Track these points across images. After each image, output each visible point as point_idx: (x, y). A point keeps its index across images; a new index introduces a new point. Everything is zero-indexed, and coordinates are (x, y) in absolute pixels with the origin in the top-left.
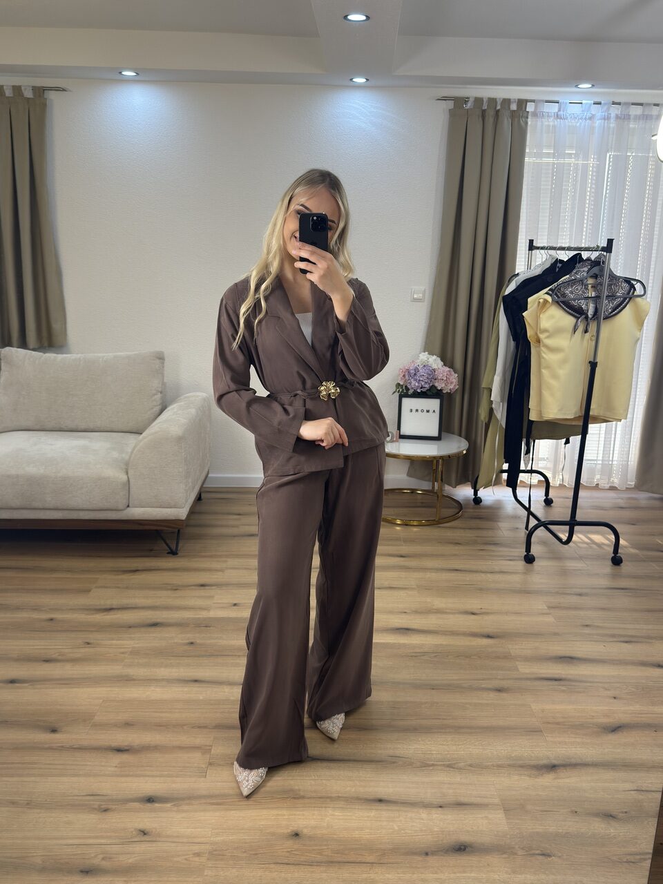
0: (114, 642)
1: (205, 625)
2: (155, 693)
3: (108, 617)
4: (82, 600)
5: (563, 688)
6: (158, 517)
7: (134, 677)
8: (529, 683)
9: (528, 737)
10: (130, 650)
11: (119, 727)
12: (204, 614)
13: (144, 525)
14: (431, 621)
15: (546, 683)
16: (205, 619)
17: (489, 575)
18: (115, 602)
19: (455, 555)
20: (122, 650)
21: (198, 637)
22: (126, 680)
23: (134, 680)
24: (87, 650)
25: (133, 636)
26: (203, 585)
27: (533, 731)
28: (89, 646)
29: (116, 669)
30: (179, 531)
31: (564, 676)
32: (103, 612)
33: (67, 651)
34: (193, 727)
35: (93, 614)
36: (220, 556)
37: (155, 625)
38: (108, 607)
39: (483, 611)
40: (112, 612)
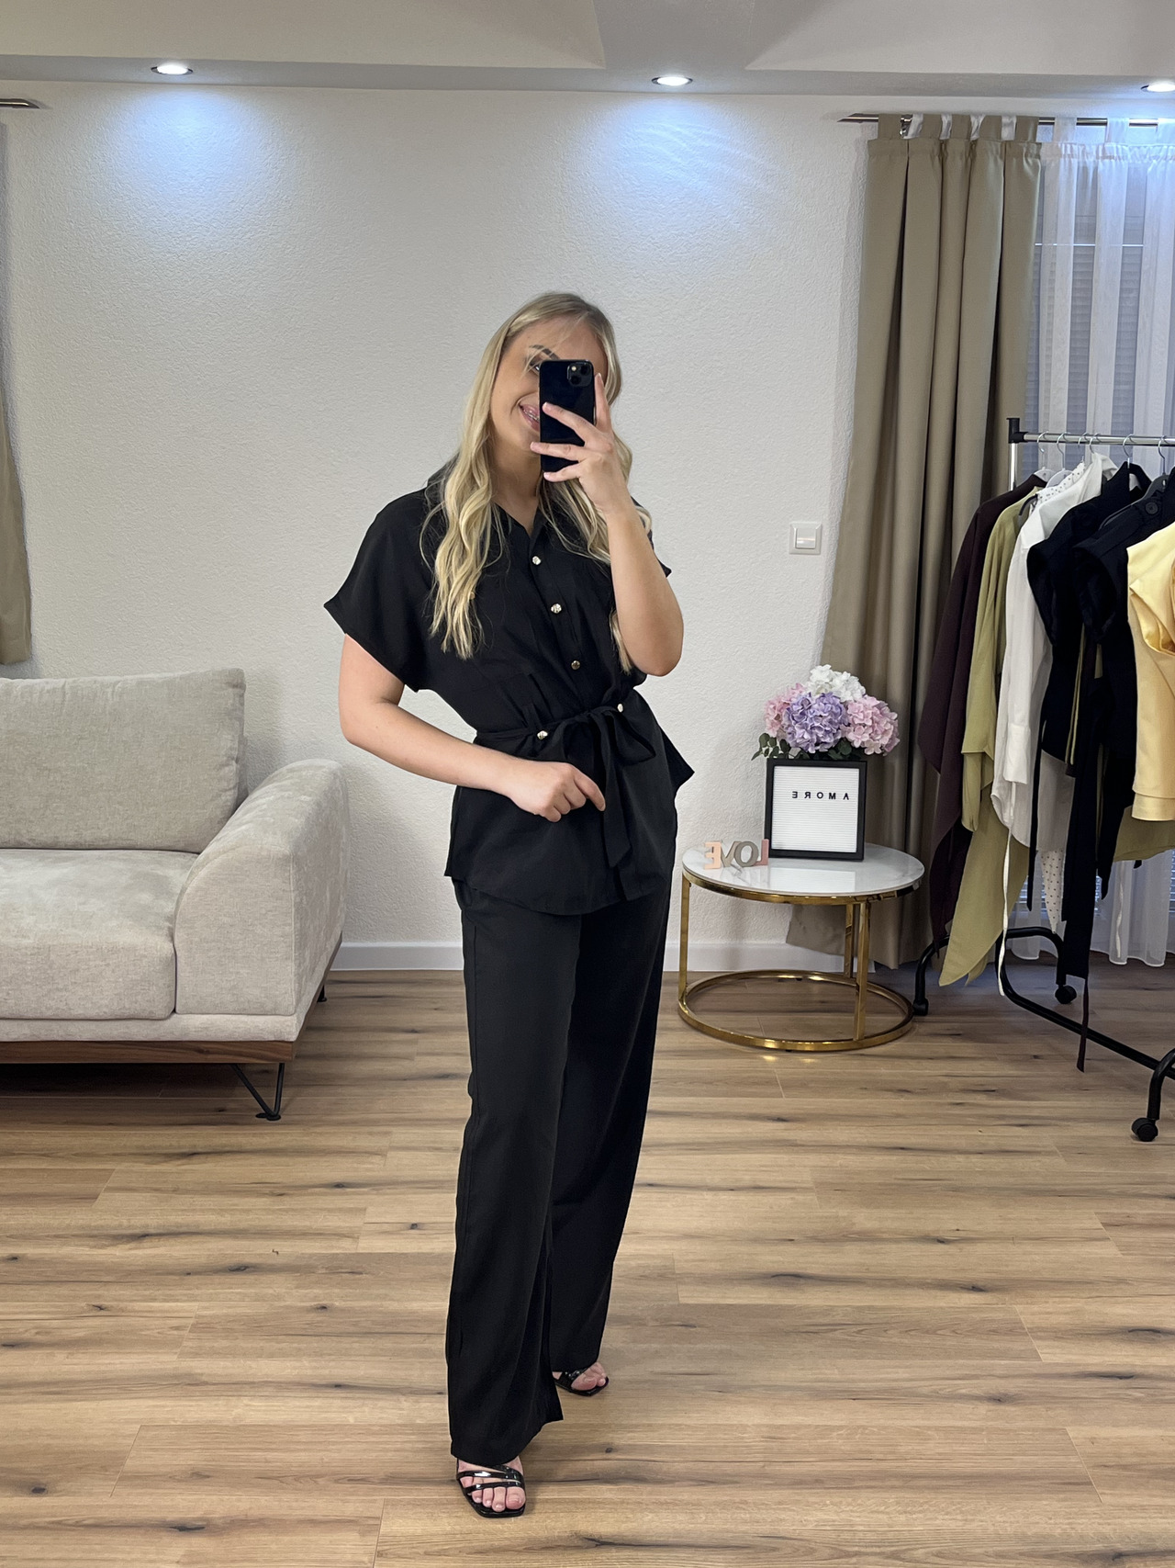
0: (156, 1305)
1: (352, 1269)
2: (253, 1410)
3: (139, 1252)
4: (79, 1217)
5: (1137, 1394)
6: (238, 1037)
7: (204, 1378)
8: (1062, 1383)
9: (1062, 1496)
10: (192, 1321)
11: (179, 1481)
12: (345, 1247)
13: (208, 1052)
14: (849, 1258)
15: (1097, 1383)
16: (349, 1257)
17: (975, 1159)
18: (152, 1221)
19: (898, 1116)
20: (175, 1322)
21: (338, 1296)
22: (189, 1384)
23: (206, 1383)
24: (97, 1322)
25: (197, 1292)
26: (339, 1185)
27: (1072, 1484)
28: (102, 1313)
29: (166, 1361)
30: (282, 1066)
31: (1138, 1370)
32: (128, 1242)
33: (55, 1323)
34: (337, 1481)
35: (103, 1247)
36: (375, 1123)
37: (241, 1269)
38: (137, 1231)
39: (962, 1234)
40: (146, 1243)
